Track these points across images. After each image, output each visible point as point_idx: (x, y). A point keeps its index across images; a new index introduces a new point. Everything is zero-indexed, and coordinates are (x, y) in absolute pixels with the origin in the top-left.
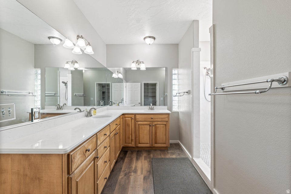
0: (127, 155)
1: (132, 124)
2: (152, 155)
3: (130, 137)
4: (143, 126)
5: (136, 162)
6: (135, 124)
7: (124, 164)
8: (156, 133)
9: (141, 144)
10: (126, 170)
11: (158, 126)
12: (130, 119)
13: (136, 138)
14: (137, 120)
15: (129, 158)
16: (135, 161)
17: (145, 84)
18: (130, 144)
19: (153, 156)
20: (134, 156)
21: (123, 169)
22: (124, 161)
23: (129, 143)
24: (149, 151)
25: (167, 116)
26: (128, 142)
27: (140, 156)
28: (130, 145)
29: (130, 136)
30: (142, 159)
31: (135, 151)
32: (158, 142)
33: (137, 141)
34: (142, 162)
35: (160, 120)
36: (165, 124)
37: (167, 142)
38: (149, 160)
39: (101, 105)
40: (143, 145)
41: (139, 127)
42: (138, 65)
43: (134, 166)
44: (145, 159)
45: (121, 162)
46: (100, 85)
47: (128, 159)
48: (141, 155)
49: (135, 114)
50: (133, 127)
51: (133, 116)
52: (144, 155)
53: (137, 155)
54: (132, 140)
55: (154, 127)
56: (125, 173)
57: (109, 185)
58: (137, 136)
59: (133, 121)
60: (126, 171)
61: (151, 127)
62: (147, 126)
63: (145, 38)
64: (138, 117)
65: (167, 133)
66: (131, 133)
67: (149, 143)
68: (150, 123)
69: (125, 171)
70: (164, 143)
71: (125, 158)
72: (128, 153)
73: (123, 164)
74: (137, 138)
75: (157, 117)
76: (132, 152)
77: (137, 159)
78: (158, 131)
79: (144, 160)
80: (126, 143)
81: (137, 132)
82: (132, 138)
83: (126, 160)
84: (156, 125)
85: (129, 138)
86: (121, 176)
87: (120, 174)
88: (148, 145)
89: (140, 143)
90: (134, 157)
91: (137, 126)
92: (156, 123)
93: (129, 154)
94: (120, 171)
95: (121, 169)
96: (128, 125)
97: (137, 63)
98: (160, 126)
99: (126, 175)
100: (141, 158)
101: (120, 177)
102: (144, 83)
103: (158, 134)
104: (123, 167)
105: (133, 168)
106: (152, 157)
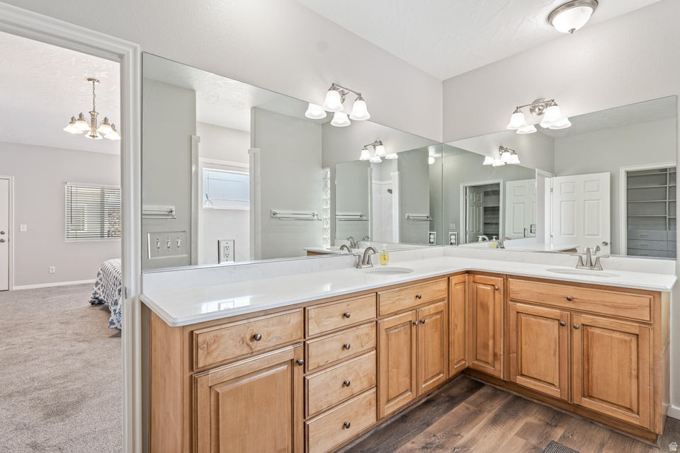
0: (472, 397)
1: (495, 304)
2: (558, 433)
3: (488, 346)
4: (533, 319)
5: (485, 428)
6: (506, 309)
7: (445, 417)
8: (587, 358)
9: (529, 380)
10: (438, 435)
11: (597, 331)
12: (489, 288)
13: (508, 352)
14: (512, 296)
15: (472, 408)
16: (482, 423)
17: (631, 176)
18: (487, 366)
19: (563, 437)
20: (495, 407)
21: (430, 429)
22: (452, 408)
23: (487, 363)
24: (558, 413)
25: (645, 300)
26: (484, 359)
27: (514, 415)
28: (489, 370)
29: (491, 343)
30: (511, 429)
31: (509, 394)
32: (595, 392)
33: (513, 363)
34: (503, 436)
35: (612, 312)
36: (637, 331)
37: (646, 408)
38: (534, 441)
39: (451, 244)
40: (535, 385)
41: (518, 321)
42: (540, 114)
43: (467, 436)
44: (523, 433)
45: (443, 407)
46: (475, 189)
47: (468, 409)
48: (521, 414)
49: (506, 277)
50: (499, 315)
51: (499, 282)
52: (532, 418)
53: (505, 408)
54: (495, 355)
55: (577, 335)
56: (428, 441)
57: (370, 448)
58: (513, 348)
59: (499, 296)
60: (433, 438)
61: (565, 332)
62: (549, 322)
63: (550, 17)
64: (514, 285)
65: (645, 370)
66: (491, 333)
67: (557, 384)
68: (561, 316)
69: (434, 435)
70: (630, 410)
71: (462, 400)
72: (482, 391)
73: (440, 416)
74: (512, 354)
75: (591, 299)
76: (495, 394)
77: (495, 421)
78: (597, 353)
79: (518, 434)
80: (477, 359)
81: (513, 335)
82: (497, 351)
83: (460, 409)
84: (590, 330)
85: (486, 346)
86: (413, 443)
87: (414, 435)
88: (554, 392)
89: (522, 375)
90: (489, 412)
91: (513, 315)
92: (586, 319)
93: (481, 396)
94: (420, 429)
95: (428, 426)
96: (484, 307)
97: (532, 111)
98: (607, 333)
99: (427, 448)
100: (511, 423)
101: (409, 445)
102: (628, 173)
103: (597, 363)
104: (434, 424)
105: (461, 442)
106: (556, 440)
